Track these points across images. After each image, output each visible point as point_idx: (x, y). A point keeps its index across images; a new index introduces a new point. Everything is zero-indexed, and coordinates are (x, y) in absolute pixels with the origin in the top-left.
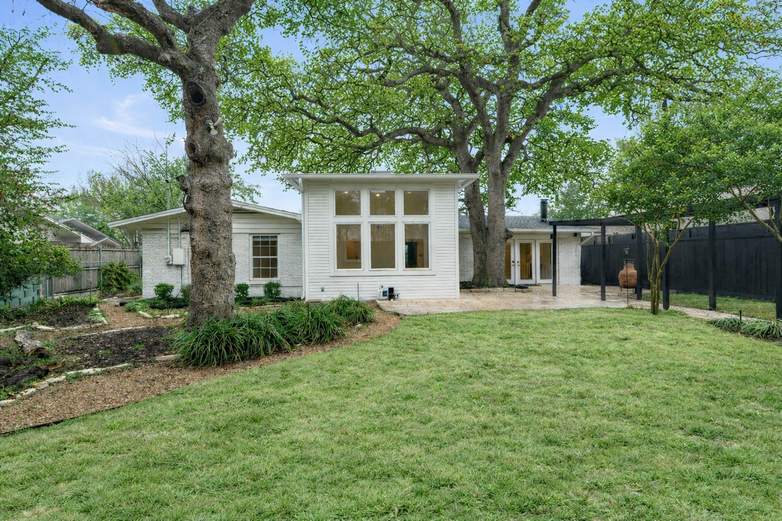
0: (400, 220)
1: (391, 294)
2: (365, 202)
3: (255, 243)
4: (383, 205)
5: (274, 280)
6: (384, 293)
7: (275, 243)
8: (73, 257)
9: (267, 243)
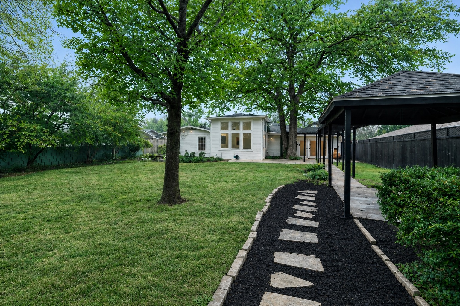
0: (241, 132)
1: (237, 157)
2: (230, 125)
3: (199, 139)
4: (236, 126)
5: (204, 151)
6: (235, 157)
7: (205, 139)
8: (150, 143)
9: (202, 139)
